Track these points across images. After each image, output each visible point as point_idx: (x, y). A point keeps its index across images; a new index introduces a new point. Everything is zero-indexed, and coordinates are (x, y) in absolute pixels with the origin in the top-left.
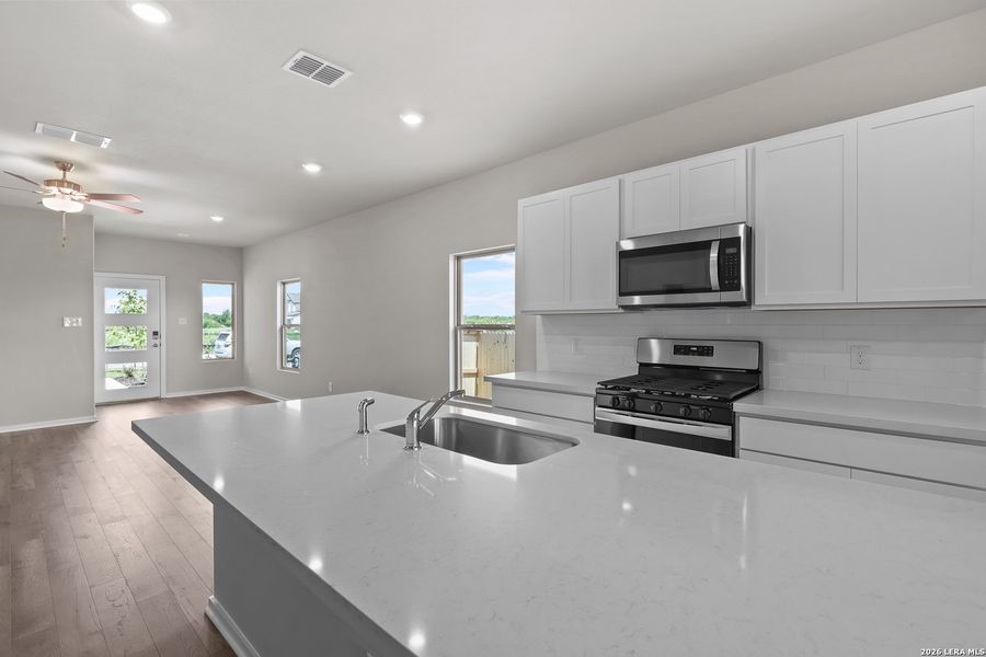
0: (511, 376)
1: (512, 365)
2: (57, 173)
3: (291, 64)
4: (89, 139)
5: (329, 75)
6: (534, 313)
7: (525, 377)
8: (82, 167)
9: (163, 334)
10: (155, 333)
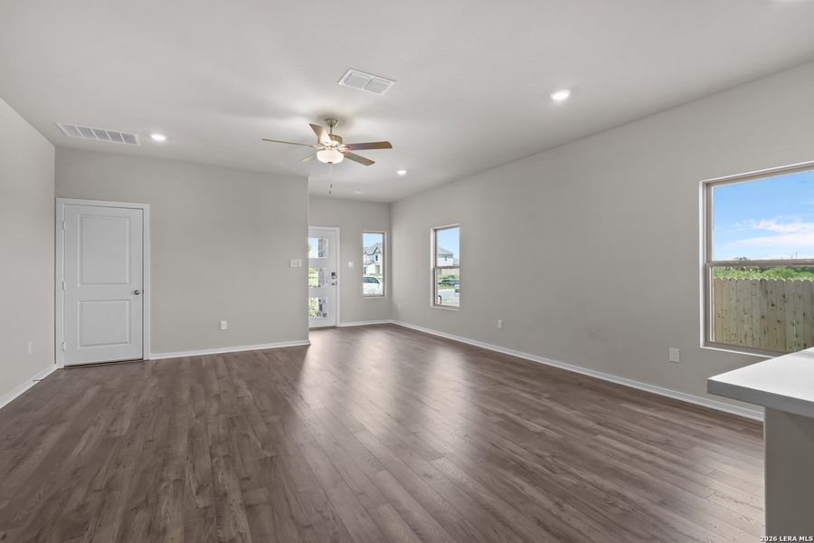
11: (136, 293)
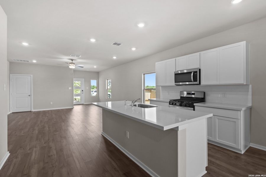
0: (155, 99)
1: (155, 97)
2: (71, 61)
3: (113, 43)
4: (78, 56)
5: (119, 44)
6: (160, 86)
7: (158, 99)
8: (75, 60)
9: (84, 91)
10: (82, 91)
11: (29, 96)
